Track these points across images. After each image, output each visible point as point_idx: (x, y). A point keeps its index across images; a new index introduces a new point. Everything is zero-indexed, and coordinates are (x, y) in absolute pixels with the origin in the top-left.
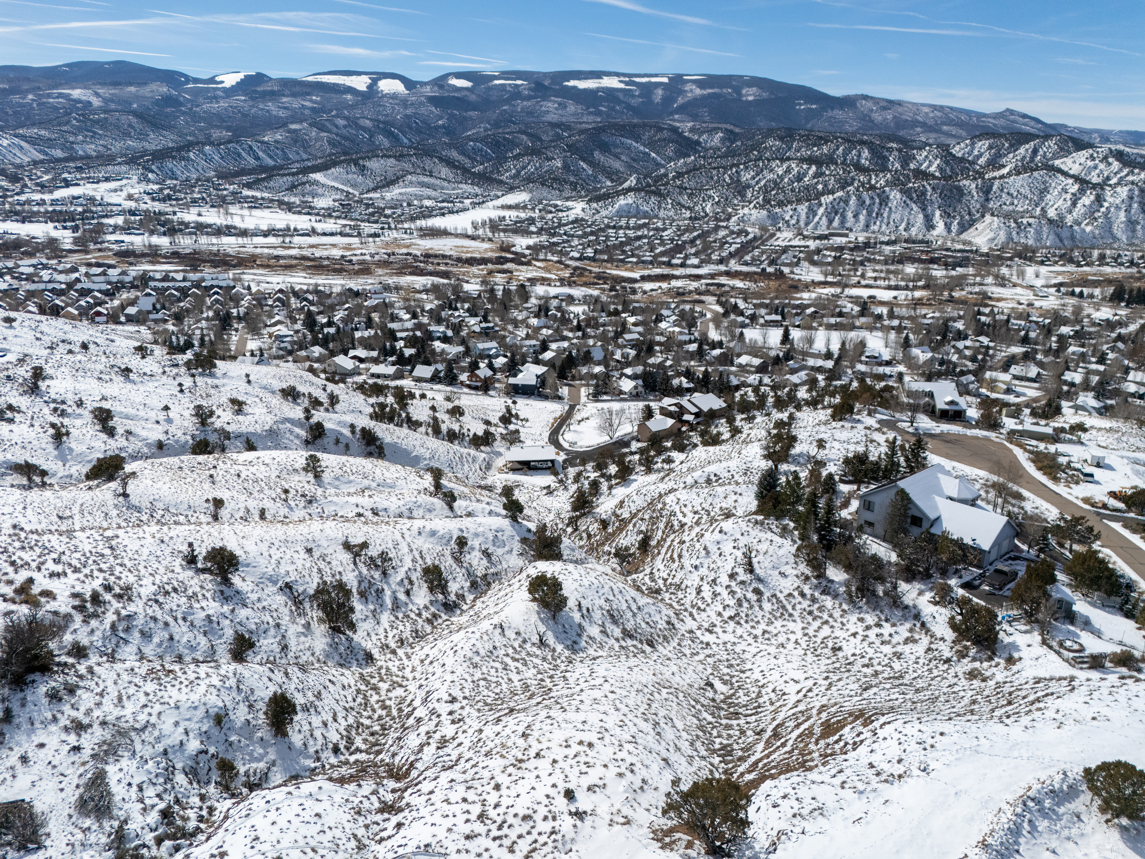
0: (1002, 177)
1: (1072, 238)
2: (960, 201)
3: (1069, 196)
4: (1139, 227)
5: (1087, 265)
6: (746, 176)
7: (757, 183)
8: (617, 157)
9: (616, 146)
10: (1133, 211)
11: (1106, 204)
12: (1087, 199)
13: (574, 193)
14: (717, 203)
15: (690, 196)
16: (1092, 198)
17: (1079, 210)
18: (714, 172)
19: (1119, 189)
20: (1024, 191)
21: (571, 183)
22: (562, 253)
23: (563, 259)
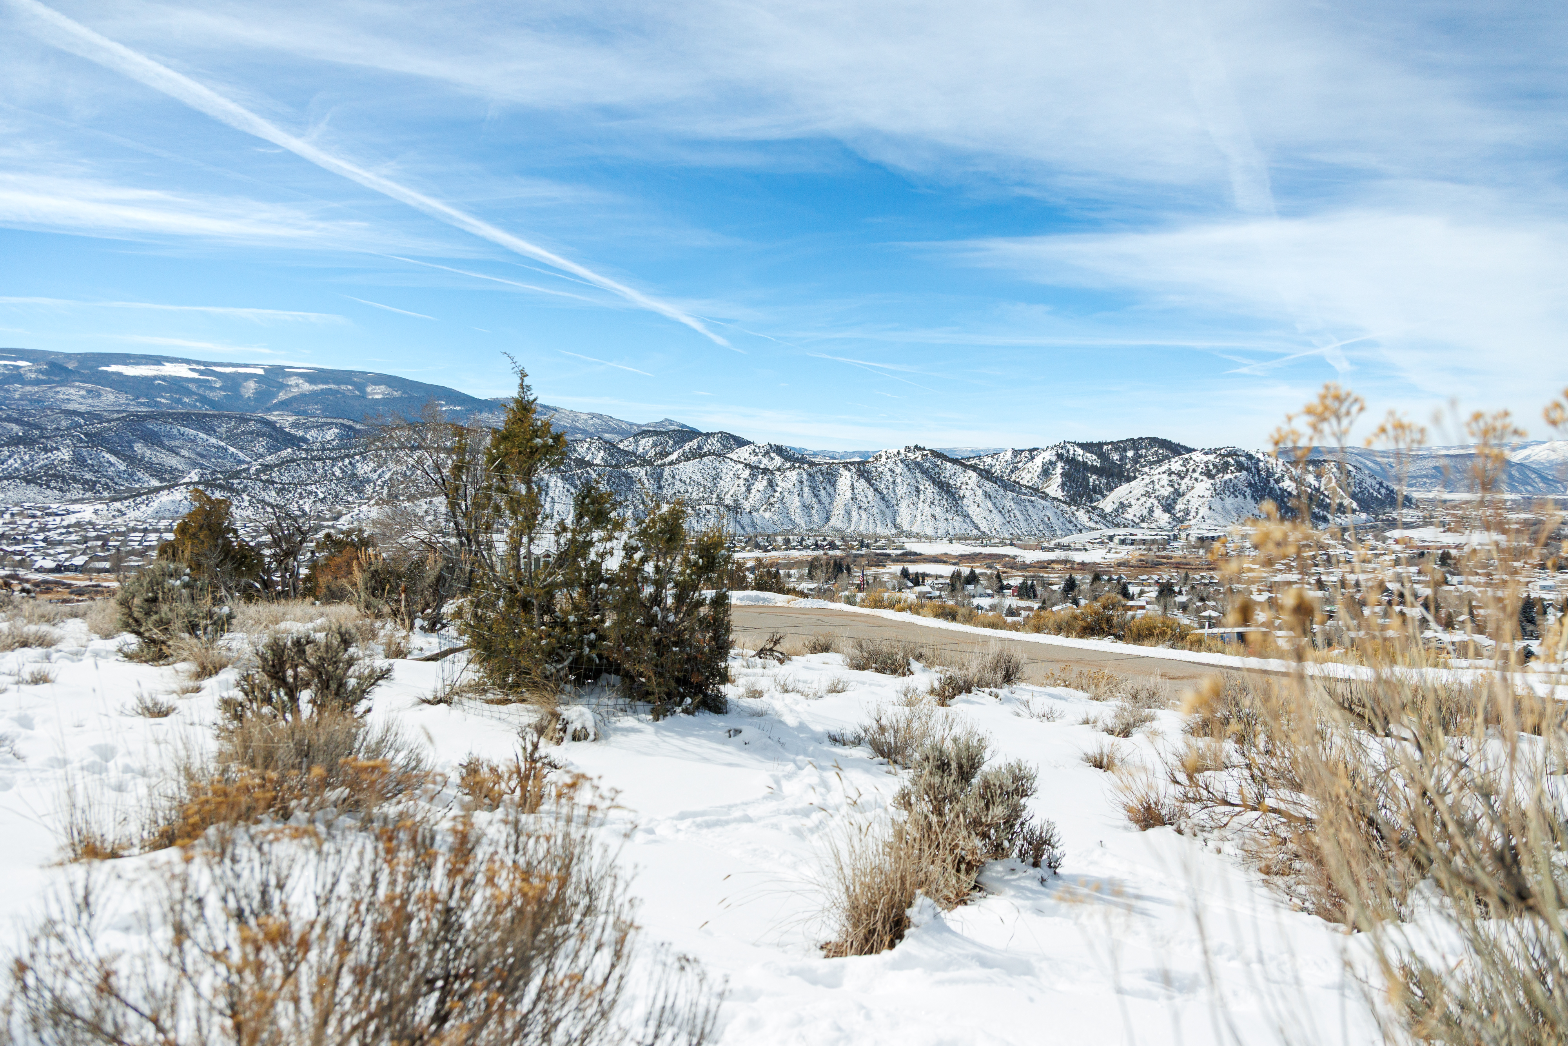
0: (671, 463)
1: (753, 525)
2: (631, 490)
3: (742, 482)
4: (814, 512)
5: (774, 549)
6: (364, 469)
7: (380, 476)
8: (173, 451)
9: (172, 438)
10: (805, 495)
11: (779, 489)
12: (761, 484)
13: (89, 494)
14: (322, 500)
15: (280, 492)
16: (765, 483)
17: (755, 497)
18: (319, 464)
19: (788, 473)
20: (698, 477)
21: (86, 482)
22: (21, 564)
23: (21, 572)
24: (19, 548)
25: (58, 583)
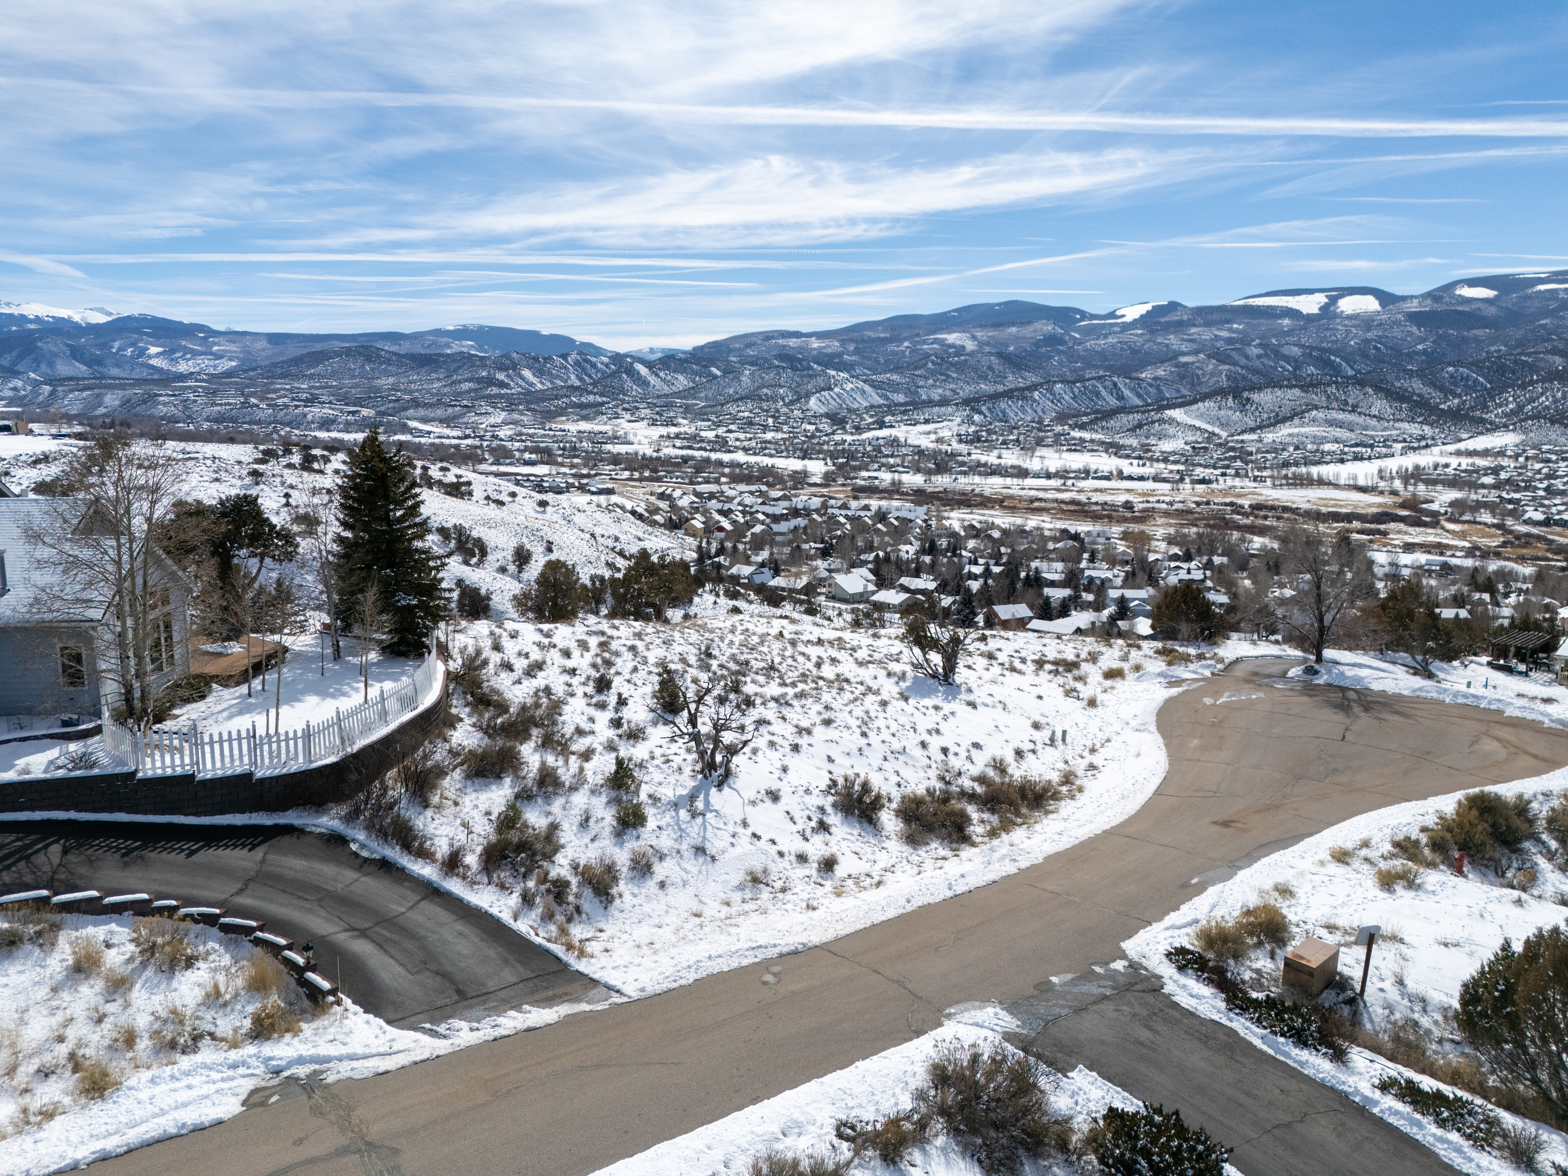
22: (1514, 514)
23: (1509, 522)
24: (1517, 496)
25: (1539, 538)
